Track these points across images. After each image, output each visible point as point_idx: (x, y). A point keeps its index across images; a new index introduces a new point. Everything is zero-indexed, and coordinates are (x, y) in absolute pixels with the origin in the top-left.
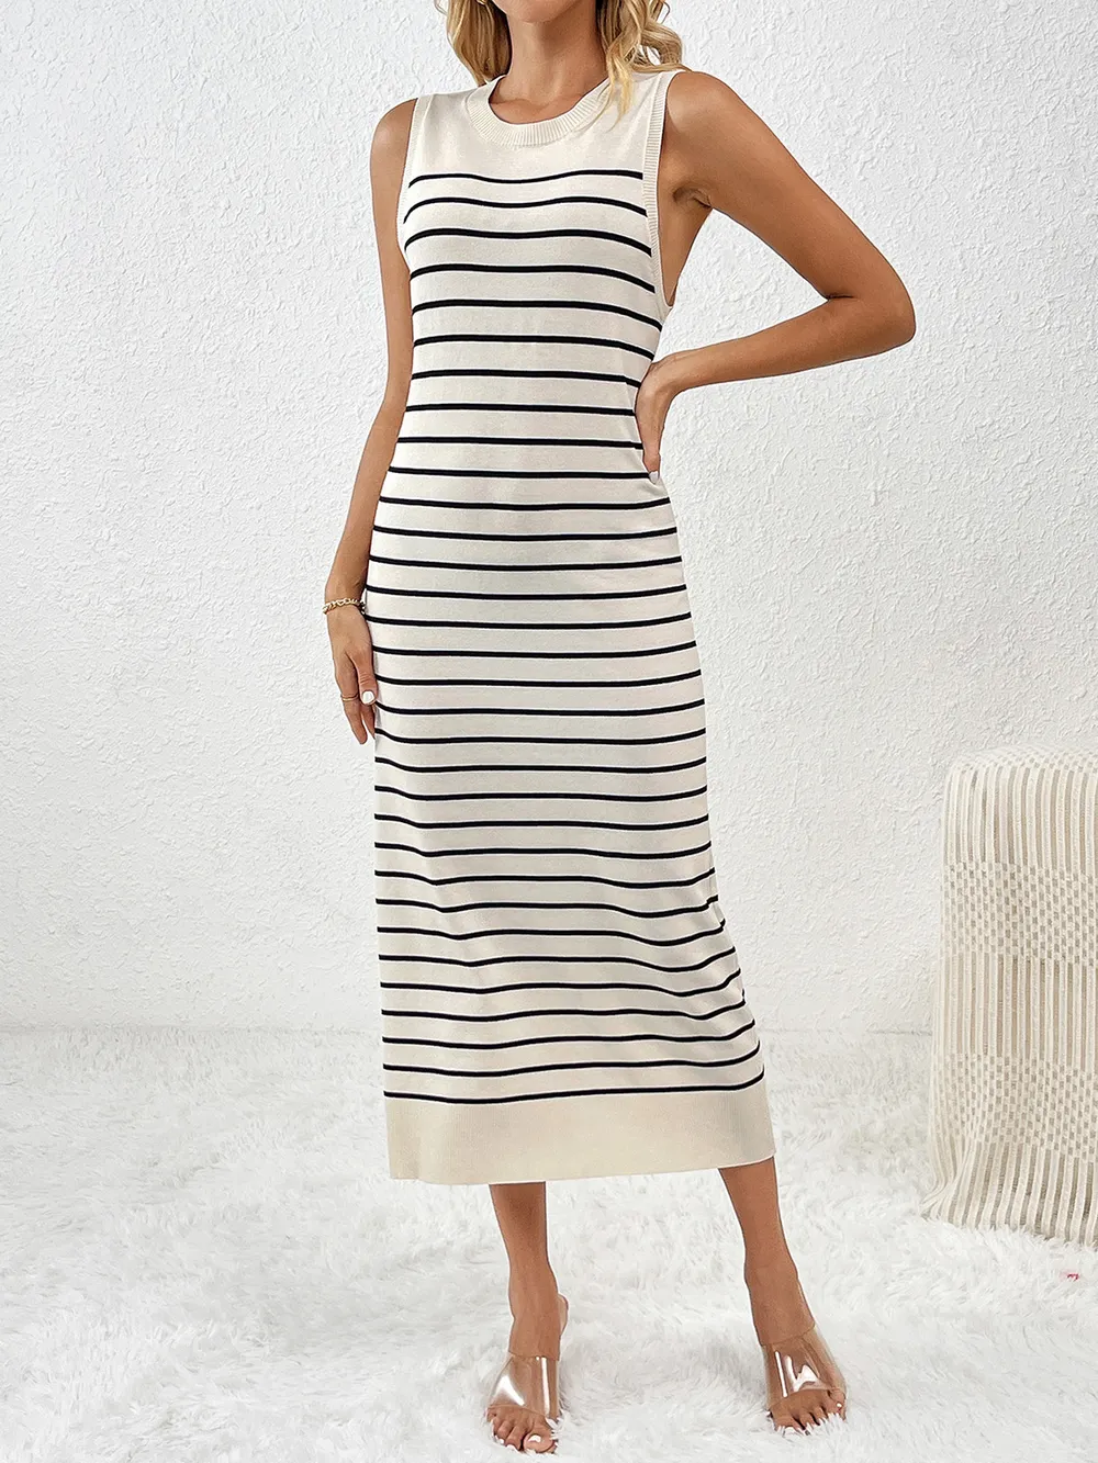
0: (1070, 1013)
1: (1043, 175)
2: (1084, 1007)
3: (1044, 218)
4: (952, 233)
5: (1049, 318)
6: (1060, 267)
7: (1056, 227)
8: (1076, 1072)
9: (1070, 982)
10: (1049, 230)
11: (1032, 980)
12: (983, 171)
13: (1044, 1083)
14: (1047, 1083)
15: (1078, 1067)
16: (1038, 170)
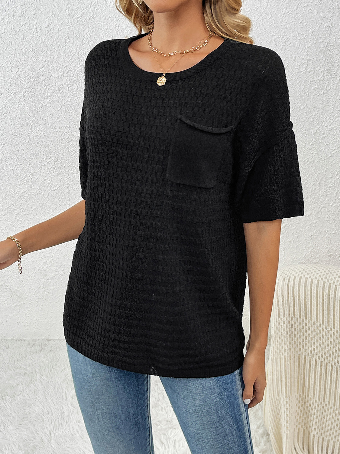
0: (325, 382)
1: (309, 8)
2: (331, 381)
3: (308, 27)
4: (272, 30)
5: (307, 67)
6: (313, 47)
7: (313, 30)
8: (326, 405)
9: (326, 370)
10: (310, 31)
11: (311, 367)
12: (285, 6)
13: (314, 408)
14: (315, 408)
15: (327, 403)
16: (307, 6)
